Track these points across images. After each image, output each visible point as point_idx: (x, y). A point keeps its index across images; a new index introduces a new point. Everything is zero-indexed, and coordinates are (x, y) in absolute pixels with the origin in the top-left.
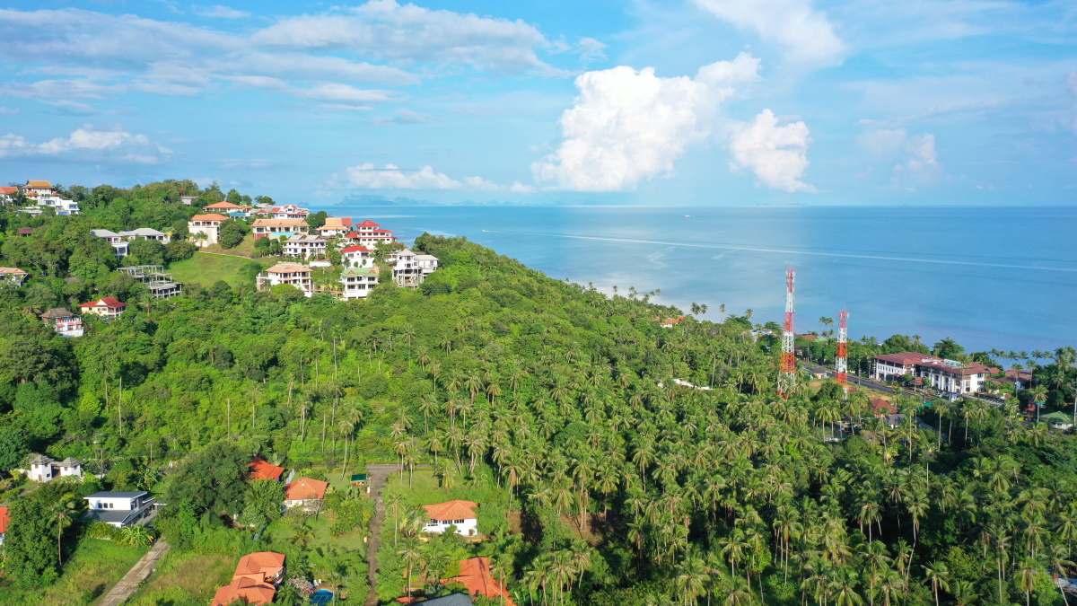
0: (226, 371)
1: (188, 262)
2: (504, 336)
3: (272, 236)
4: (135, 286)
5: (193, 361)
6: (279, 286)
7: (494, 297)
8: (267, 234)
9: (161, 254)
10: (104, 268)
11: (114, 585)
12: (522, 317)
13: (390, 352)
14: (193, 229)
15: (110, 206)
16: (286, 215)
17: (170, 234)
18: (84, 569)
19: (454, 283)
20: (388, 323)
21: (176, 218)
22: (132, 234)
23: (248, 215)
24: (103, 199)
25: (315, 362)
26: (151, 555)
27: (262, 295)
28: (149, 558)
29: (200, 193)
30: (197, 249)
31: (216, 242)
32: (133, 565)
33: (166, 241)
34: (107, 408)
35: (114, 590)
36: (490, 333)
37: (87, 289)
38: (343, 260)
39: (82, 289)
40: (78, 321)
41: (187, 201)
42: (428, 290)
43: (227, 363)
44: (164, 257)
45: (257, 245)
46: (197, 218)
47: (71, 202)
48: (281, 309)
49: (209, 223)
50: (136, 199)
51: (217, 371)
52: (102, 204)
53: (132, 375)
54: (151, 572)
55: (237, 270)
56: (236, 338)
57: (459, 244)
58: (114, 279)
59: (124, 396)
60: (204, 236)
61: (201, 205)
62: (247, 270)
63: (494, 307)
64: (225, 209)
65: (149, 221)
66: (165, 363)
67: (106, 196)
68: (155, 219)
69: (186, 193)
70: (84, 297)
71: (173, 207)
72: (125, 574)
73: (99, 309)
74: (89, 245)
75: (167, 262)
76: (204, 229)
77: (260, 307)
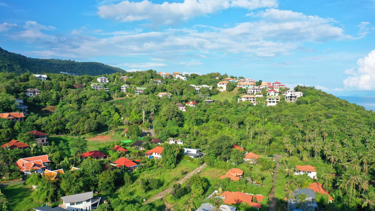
0: (227, 125)
1: (217, 95)
2: (329, 118)
3: (243, 87)
4: (201, 99)
5: (217, 121)
6: (245, 102)
7: (326, 106)
8: (242, 87)
9: (209, 92)
10: (192, 94)
11: (190, 172)
12: (338, 112)
13: (283, 122)
14: (219, 85)
15: (195, 80)
16: (248, 82)
17: (212, 87)
18: (182, 167)
19: (309, 101)
20: (283, 113)
21: (214, 82)
22: (201, 86)
23: (236, 81)
24: (193, 77)
25: (256, 125)
26: (201, 167)
27: (239, 104)
28: (200, 168)
29: (221, 76)
30: (220, 92)
31: (225, 90)
32: (196, 169)
33: (210, 89)
34: (191, 130)
35: (190, 173)
36: (324, 117)
37: (187, 99)
38: (267, 94)
39: (186, 99)
40: (184, 107)
41: (217, 78)
42: (299, 103)
43: (227, 123)
44: (210, 93)
45: (238, 91)
46: (220, 82)
47: (185, 78)
48: (245, 108)
49: (224, 84)
50: (203, 78)
51: (224, 125)
52: (193, 79)
53: (199, 122)
54: (201, 171)
55: (232, 98)
56: (230, 116)
57: (312, 89)
58: (195, 97)
59: (196, 128)
60: (222, 88)
61: (222, 79)
62: (235, 98)
63: (325, 108)
64: (229, 80)
65: (206, 83)
66: (208, 121)
67: (194, 76)
68: (208, 83)
69: (217, 76)
70: (187, 101)
71: (213, 80)
72: (194, 170)
73: (191, 104)
74: (189, 88)
75: (211, 95)
76: (222, 85)
77: (238, 108)
